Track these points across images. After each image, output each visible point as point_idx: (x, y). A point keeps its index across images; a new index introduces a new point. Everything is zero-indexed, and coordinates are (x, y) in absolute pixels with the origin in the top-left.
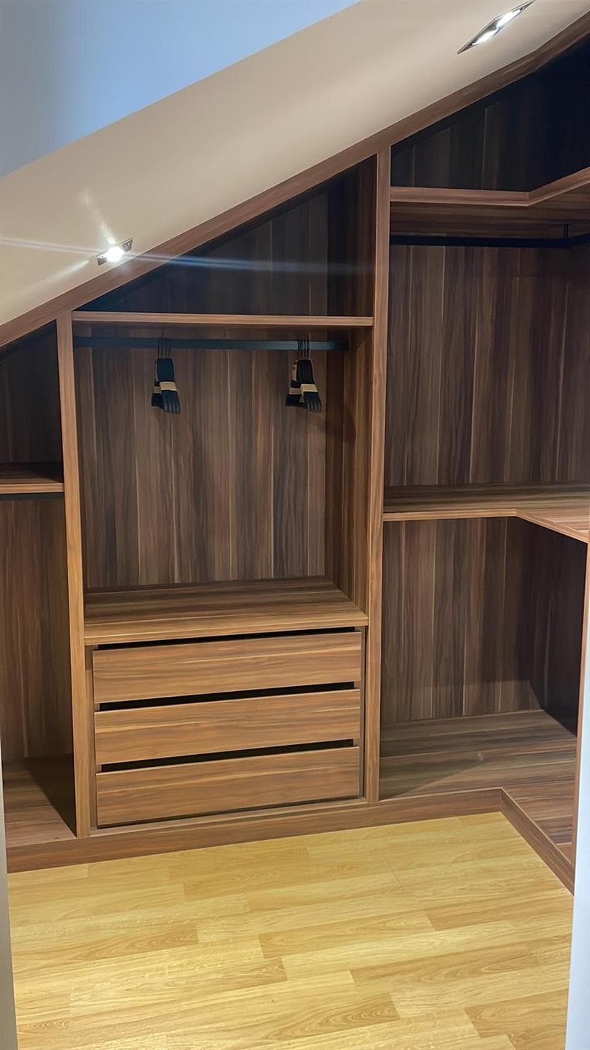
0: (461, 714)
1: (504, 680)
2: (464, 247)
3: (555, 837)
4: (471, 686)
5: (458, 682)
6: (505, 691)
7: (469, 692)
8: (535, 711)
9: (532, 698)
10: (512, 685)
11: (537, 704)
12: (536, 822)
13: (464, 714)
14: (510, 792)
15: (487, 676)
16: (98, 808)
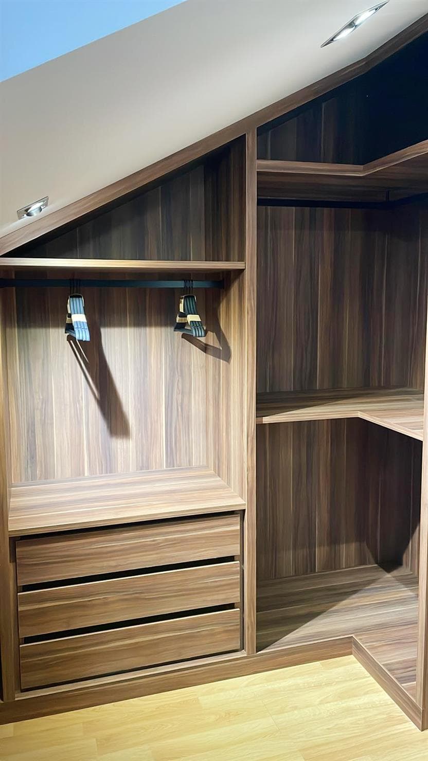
0: (315, 572)
1: (347, 542)
2: (309, 208)
3: (401, 677)
4: (322, 548)
5: (311, 546)
6: (348, 550)
7: (320, 553)
8: (370, 566)
9: (369, 556)
10: (353, 546)
11: (372, 560)
12: (383, 665)
13: (317, 571)
14: (360, 639)
15: (334, 540)
16: (22, 675)
